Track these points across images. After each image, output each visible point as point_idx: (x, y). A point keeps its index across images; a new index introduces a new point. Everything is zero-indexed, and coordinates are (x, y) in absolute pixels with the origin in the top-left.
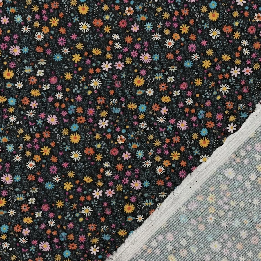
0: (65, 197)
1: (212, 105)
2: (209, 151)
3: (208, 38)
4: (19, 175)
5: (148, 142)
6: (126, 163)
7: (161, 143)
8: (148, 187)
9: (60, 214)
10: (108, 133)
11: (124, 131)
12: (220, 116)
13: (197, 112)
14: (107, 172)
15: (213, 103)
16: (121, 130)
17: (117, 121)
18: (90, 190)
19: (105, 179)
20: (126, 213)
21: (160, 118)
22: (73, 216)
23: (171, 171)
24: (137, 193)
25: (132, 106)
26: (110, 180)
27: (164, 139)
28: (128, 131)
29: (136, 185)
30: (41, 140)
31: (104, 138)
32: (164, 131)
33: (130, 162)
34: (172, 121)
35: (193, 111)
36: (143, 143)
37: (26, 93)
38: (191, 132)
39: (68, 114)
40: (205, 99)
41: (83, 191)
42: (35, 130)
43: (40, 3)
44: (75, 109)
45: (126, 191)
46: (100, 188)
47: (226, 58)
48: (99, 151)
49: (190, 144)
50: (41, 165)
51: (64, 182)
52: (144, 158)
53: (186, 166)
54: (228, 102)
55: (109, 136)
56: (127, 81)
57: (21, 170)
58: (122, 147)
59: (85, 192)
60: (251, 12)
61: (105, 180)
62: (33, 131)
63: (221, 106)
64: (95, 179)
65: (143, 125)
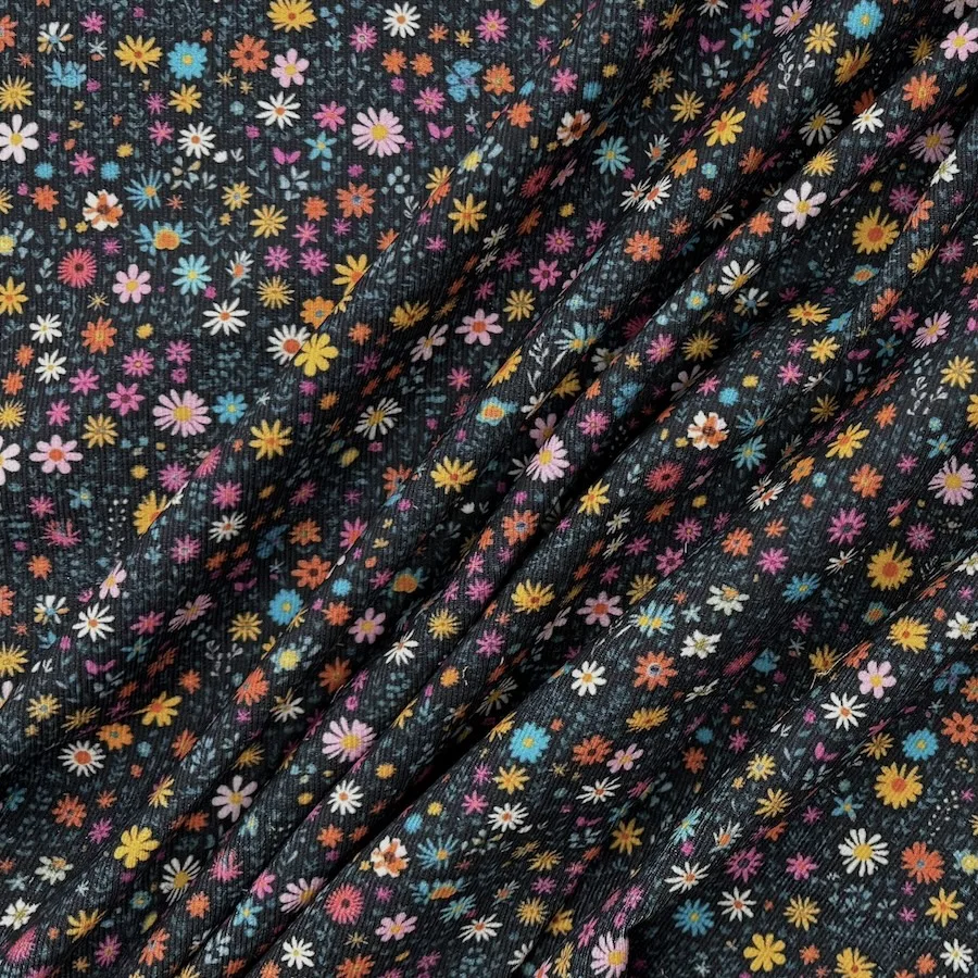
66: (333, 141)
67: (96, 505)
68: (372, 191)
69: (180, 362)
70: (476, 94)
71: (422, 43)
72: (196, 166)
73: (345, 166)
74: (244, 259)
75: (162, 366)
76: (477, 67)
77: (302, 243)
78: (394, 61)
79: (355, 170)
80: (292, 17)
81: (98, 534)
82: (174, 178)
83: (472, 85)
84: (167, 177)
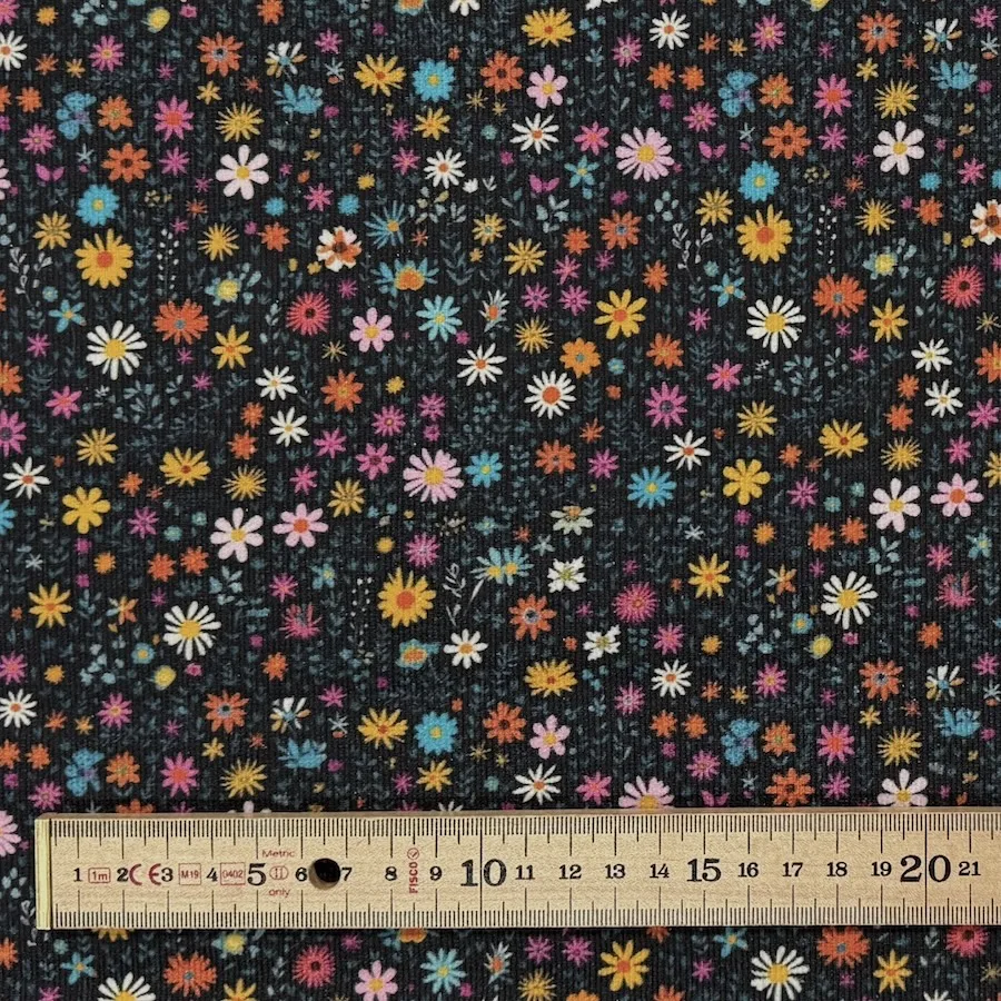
0: (72, 569)
1: (787, 43)
2: (792, 280)
5: (476, 255)
6: (371, 371)
7: (542, 253)
8: (494, 483)
9: (54, 659)
10: (271, 220)
11: (349, 205)
12: (833, 95)
13: (713, 80)
14: (279, 420)
15: (791, 31)
16: (336, 198)
17: (311, 155)
18: (200, 519)
19: (273, 458)
20: (395, 624)
21: (525, 125)
22: (120, 663)
23: (604, 394)
24: (440, 519)
25: (378, 75)
26: (300, 463)
27: (559, 236)
28: (371, 207)
29: (434, 477)
32: (552, 192)
33: (393, 362)
34: (592, 137)
35: (693, 78)
36: (454, 261)
38: (694, 187)
39: (60, 140)
40: (751, 10)
41: (160, 528)
44: (94, 112)
45: (383, 512)
46: (251, 506)
48: (231, 315)
49: (693, 250)
51: (63, 493)
52: (463, 339)
53: (679, 363)
54: (872, 15)
55: (275, 238)
58: (346, 289)
59: (173, 534)
61: (275, 461)
63: (833, 41)
64: (219, 461)
65: (445, 169)
66: (595, 166)
67: (340, 585)
68: (637, 219)
69: (433, 417)
70: (751, 108)
71: (692, 54)
72: (444, 196)
73: (608, 193)
74: (499, 299)
75: (414, 422)
76: (752, 78)
77: (563, 279)
78: (661, 75)
79: (619, 197)
80: (549, 30)
81: (339, 622)
82: (419, 211)
83: (746, 98)
84: (412, 210)
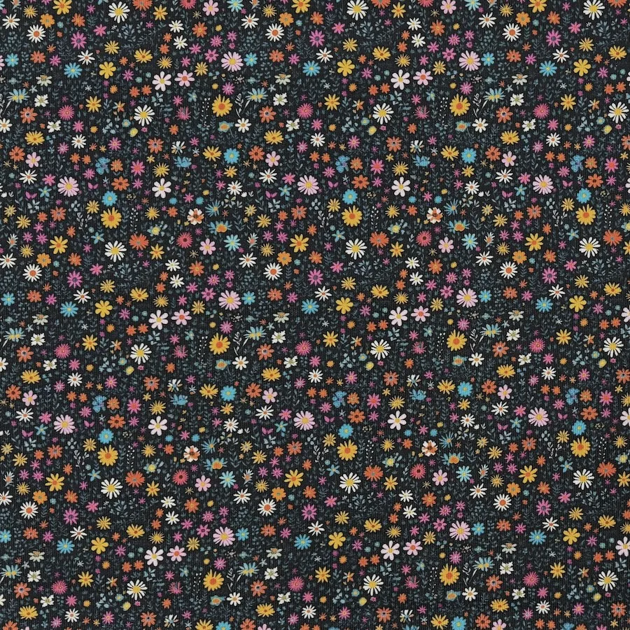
0: (94, 566)
1: (358, 381)
2: (356, 467)
3: (343, 257)
4: (7, 530)
5: (241, 456)
6: (202, 498)
7: (266, 456)
8: (246, 540)
9: (87, 598)
10: (168, 443)
12: (374, 401)
13: (330, 394)
14: (169, 515)
15: (359, 377)
16: (191, 436)
17: (182, 420)
18: (141, 550)
19: (166, 529)
20: (209, 590)
21: (261, 409)
22: (111, 600)
23: (287, 508)
24: (226, 552)
25: (208, 391)
26: (176, 531)
27: (272, 450)
28: (203, 437)
29: (224, 537)
30: (45, 464)
31: (159, 454)
32: (271, 434)
33: (210, 494)
34: (286, 414)
35: (323, 393)
36: (233, 458)
37: (14, 379)
38: (322, 433)
39: (93, 412)
40: (346, 369)
41: (127, 553)
42: (34, 446)
43: (31, 212)
44: (106, 403)
45: (206, 549)
46: (159, 546)
47: (380, 292)
48: (152, 477)
49: (321, 455)
50: (48, 509)
51: (92, 539)
52: (236, 487)
53: (314, 497)
54: (389, 372)
55: (169, 450)
56: (198, 345)
57: (11, 521)
58: (194, 468)
59: (131, 555)
60: (422, 206)
61: (168, 530)
62: (30, 447)
63: (374, 381)
64: (148, 530)
65: (231, 425)
